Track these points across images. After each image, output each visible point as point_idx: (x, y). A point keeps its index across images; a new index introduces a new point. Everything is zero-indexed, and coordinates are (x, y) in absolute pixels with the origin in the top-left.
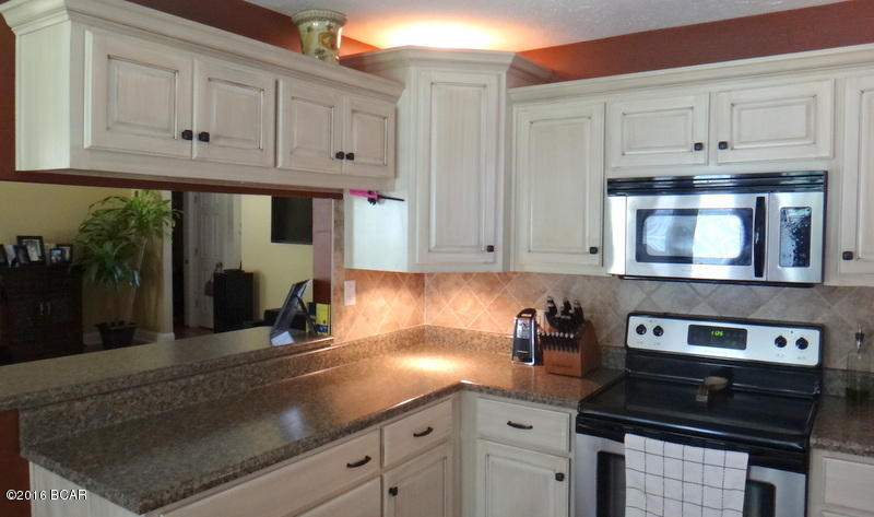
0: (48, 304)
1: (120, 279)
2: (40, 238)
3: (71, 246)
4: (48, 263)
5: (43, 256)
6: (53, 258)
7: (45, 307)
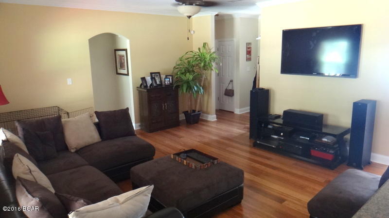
0: (166, 104)
1: (196, 91)
2: (159, 73)
3: (172, 76)
4: (164, 86)
5: (161, 81)
6: (166, 82)
7: (165, 106)
